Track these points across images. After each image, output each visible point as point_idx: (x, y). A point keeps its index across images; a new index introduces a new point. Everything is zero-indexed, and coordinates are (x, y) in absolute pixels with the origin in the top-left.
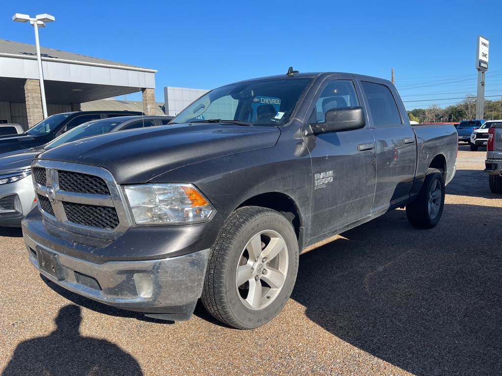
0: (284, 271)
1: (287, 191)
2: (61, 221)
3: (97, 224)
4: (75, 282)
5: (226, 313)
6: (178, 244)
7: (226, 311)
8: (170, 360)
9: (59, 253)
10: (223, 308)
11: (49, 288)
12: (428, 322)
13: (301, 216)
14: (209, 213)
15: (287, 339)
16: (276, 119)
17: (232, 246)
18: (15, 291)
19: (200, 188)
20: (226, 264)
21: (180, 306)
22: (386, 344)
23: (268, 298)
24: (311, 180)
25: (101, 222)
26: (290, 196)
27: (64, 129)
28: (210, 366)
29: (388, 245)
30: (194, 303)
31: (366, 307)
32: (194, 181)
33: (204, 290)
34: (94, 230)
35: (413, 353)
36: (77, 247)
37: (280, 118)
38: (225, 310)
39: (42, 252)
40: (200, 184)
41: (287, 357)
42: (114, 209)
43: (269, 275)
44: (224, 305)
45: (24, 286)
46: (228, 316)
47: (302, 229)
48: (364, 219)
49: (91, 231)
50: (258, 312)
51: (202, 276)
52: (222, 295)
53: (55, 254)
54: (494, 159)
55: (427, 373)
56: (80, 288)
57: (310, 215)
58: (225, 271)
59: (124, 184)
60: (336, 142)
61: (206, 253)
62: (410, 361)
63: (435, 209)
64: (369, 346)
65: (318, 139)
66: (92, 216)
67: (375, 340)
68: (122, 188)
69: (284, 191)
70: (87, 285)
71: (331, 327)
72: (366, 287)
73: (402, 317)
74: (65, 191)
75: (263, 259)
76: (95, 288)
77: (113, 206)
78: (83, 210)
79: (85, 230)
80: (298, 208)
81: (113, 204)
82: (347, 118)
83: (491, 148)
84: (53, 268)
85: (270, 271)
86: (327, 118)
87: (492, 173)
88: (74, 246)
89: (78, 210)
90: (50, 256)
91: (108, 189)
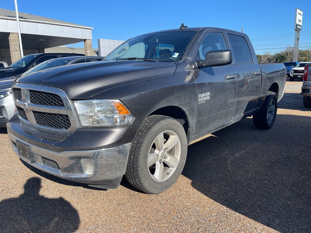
0: (178, 157)
1: (181, 105)
2: (32, 124)
3: (56, 126)
4: (42, 164)
5: (141, 184)
6: (110, 140)
7: (141, 183)
8: (105, 214)
9: (31, 145)
11: (25, 166)
12: (270, 189)
13: (189, 121)
14: (130, 120)
15: (180, 200)
16: (173, 58)
17: (145, 141)
18: (4, 168)
19: (124, 103)
20: (141, 153)
21: (111, 180)
22: (244, 204)
23: (168, 174)
24: (196, 98)
25: (58, 125)
26: (183, 109)
27: (34, 64)
28: (131, 218)
29: (242, 140)
30: (121, 178)
31: (230, 180)
32: (120, 98)
33: (127, 169)
35: (261, 210)
36: (43, 141)
37: (176, 57)
38: (140, 182)
39: (20, 144)
40: (125, 100)
41: (180, 212)
42: (67, 116)
43: (169, 159)
44: (140, 179)
45: (9, 165)
46: (142, 186)
47: (189, 130)
48: (228, 124)
49: (52, 131)
50: (161, 183)
51: (126, 160)
52: (139, 172)
53: (29, 146)
54: (307, 86)
55: (271, 223)
56: (45, 168)
57: (195, 121)
58: (140, 157)
59: (73, 100)
60: (212, 73)
61: (128, 145)
62: (260, 215)
63: (271, 117)
64: (233, 205)
65: (200, 71)
66: (52, 120)
67: (237, 201)
68: (72, 102)
69: (178, 105)
70: (50, 166)
71: (208, 192)
72: (229, 167)
73: (253, 186)
74: (34, 104)
75: (164, 149)
76: (55, 168)
77: (67, 114)
78: (47, 116)
79: (48, 130)
80: (187, 116)
81: (67, 112)
82: (220, 57)
83: (306, 79)
84: (28, 154)
85: (169, 157)
86: (207, 57)
87: (306, 95)
88: (41, 140)
89: (43, 116)
90: (25, 147)
91: (63, 103)
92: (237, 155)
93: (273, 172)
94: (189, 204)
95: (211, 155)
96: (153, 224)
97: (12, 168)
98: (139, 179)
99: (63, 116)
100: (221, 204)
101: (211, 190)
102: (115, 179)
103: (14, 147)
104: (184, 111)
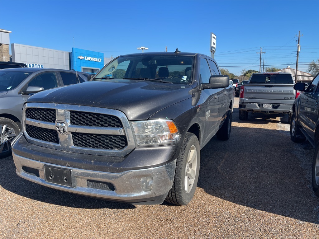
0: (195, 169)
1: (199, 122)
2: (67, 146)
3: (106, 147)
5: (180, 196)
7: (181, 195)
9: (74, 169)
14: (178, 137)
16: (183, 80)
20: (182, 167)
23: (190, 185)
24: (205, 116)
25: (109, 145)
26: (200, 125)
32: (173, 118)
34: (102, 151)
37: (185, 79)
39: (51, 169)
42: (124, 137)
43: (190, 172)
46: (181, 198)
49: (100, 152)
50: (189, 194)
53: (71, 169)
54: (244, 102)
58: (182, 171)
62: (273, 209)
64: (250, 205)
66: (102, 141)
68: (131, 123)
72: (223, 174)
73: (252, 188)
74: (77, 125)
75: (188, 163)
76: (107, 190)
77: (124, 135)
78: (94, 138)
79: (94, 151)
80: (200, 132)
81: (125, 133)
82: (222, 81)
83: (242, 97)
84: (66, 179)
85: (190, 169)
86: (211, 81)
87: (242, 110)
88: (92, 162)
89: (89, 138)
90: (63, 172)
91: (121, 124)
92: (222, 164)
94: (218, 209)
96: (204, 231)
98: (180, 192)
100: (241, 205)
101: (225, 195)
102: (165, 194)
103: (26, 174)
104: (199, 128)
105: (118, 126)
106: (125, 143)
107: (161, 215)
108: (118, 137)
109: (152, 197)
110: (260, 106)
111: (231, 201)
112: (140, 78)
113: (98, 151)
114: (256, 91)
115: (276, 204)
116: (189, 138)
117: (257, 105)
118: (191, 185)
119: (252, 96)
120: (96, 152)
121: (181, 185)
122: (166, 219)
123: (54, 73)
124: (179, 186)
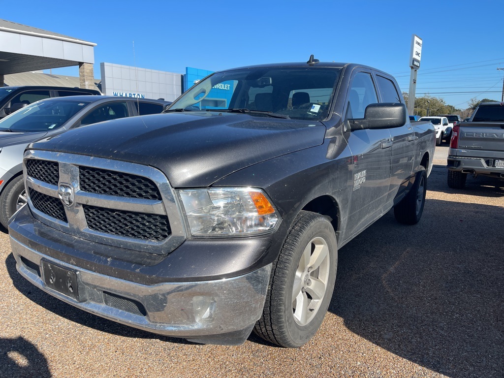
0: (324, 280)
1: (334, 193)
2: (78, 229)
3: (136, 234)
4: (104, 305)
5: (282, 333)
7: (283, 331)
9: (82, 270)
10: (281, 328)
13: (340, 219)
14: (275, 222)
15: (342, 357)
16: (312, 112)
17: (292, 258)
19: (269, 194)
20: (286, 279)
23: (311, 310)
24: (352, 180)
25: (142, 232)
26: (336, 199)
27: (7, 105)
32: (262, 185)
34: (131, 241)
36: (112, 264)
37: (317, 111)
38: (281, 331)
39: (51, 267)
42: (165, 217)
43: (313, 286)
44: (282, 325)
46: (284, 336)
47: (338, 233)
48: (377, 218)
49: (127, 243)
50: (306, 327)
51: (264, 294)
52: (280, 314)
53: (77, 271)
54: (457, 156)
56: (112, 312)
57: (347, 218)
58: (285, 287)
59: (179, 188)
60: (366, 139)
61: (269, 268)
63: (418, 205)
64: (429, 361)
66: (129, 224)
67: (431, 353)
68: (177, 193)
69: (333, 194)
70: (121, 309)
71: (379, 340)
72: (389, 290)
73: (442, 325)
74: (90, 193)
75: (308, 269)
76: (134, 313)
77: (164, 214)
78: (116, 216)
79: (117, 241)
80: (339, 212)
81: (165, 211)
82: (390, 115)
83: (454, 146)
84: (71, 286)
85: (313, 282)
86: (368, 113)
87: (454, 170)
88: (108, 261)
89: (109, 216)
90: (66, 273)
91: (159, 193)
92: (392, 269)
93: (459, 297)
94: (359, 363)
95: (352, 270)
97: (8, 306)
98: (279, 325)
99: (142, 216)
100: (410, 359)
101: (381, 335)
102: (246, 330)
103: (25, 269)
104: (336, 203)
105: (154, 197)
106: (167, 230)
107: (246, 363)
108: (155, 217)
109: (215, 333)
110: (490, 164)
111: (389, 350)
112: (234, 109)
113: (124, 240)
114: (483, 135)
115: (484, 364)
116: (308, 223)
117: (483, 161)
118: (313, 310)
119: (474, 145)
120: (121, 243)
121: (283, 314)
122: (252, 373)
123: (125, 104)
124: (279, 314)
